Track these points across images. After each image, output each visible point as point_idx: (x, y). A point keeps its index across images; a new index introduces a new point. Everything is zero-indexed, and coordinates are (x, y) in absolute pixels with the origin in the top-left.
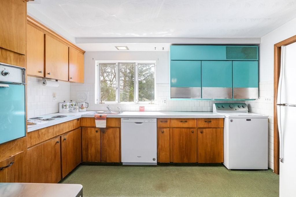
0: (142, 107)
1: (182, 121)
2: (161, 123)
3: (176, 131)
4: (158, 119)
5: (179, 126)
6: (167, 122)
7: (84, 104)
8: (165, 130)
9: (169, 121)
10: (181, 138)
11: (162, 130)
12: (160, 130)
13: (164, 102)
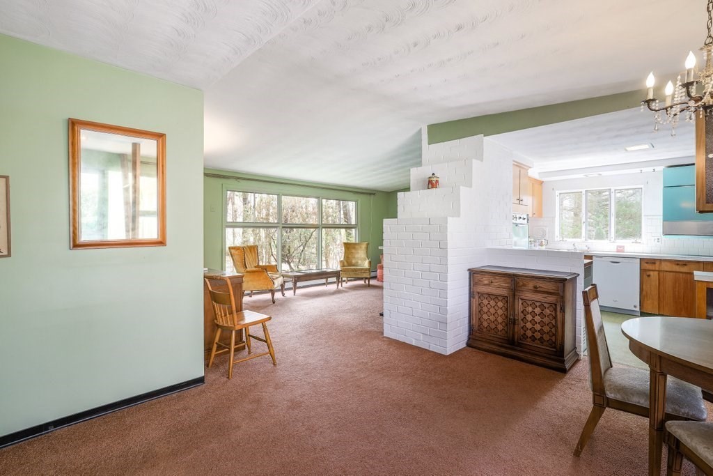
0: (620, 247)
1: (678, 264)
2: (646, 265)
3: (669, 277)
4: (642, 260)
5: (674, 270)
6: (655, 263)
7: (543, 241)
8: (651, 273)
9: (658, 263)
10: (677, 285)
11: (648, 273)
12: (644, 273)
13: (656, 240)
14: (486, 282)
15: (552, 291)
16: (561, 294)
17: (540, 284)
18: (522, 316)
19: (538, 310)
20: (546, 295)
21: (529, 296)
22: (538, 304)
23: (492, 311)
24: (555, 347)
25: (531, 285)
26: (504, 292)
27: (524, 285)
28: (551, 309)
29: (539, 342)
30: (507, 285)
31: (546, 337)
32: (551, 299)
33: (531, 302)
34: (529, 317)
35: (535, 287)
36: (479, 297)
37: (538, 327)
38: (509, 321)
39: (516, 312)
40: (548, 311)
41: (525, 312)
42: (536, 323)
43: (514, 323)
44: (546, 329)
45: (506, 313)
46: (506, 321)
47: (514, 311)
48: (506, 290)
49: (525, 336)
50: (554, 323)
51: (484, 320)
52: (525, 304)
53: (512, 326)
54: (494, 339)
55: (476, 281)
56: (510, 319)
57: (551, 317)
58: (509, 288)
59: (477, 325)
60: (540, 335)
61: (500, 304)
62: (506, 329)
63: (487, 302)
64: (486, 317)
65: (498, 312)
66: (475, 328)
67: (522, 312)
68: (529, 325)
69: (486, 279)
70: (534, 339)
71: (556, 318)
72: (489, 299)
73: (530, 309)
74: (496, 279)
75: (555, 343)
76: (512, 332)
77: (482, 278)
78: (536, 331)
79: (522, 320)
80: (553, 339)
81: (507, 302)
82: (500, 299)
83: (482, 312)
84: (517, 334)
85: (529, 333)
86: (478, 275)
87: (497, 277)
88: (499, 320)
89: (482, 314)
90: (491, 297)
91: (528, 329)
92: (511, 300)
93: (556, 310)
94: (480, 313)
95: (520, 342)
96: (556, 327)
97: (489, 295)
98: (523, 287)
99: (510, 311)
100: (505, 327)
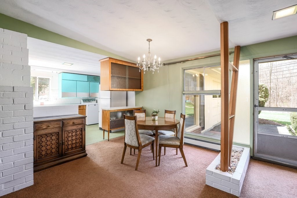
14: (44, 127)
15: (80, 123)
16: (84, 123)
17: (76, 121)
18: (66, 139)
19: (74, 134)
20: (77, 126)
21: (70, 128)
22: (74, 131)
23: (48, 143)
24: (82, 147)
25: (71, 123)
26: (56, 130)
27: (68, 123)
28: (80, 131)
29: (74, 148)
30: (58, 126)
31: (78, 145)
32: (80, 127)
33: (71, 131)
34: (70, 139)
35: (73, 123)
37: (74, 142)
38: (60, 144)
39: (64, 139)
40: (78, 133)
41: (68, 137)
42: (73, 140)
43: (63, 144)
44: (78, 141)
45: (57, 141)
46: (57, 146)
47: (62, 139)
48: (58, 128)
49: (68, 149)
50: (81, 137)
51: (43, 151)
52: (68, 133)
53: (61, 146)
54: (50, 159)
55: (37, 128)
56: (60, 143)
57: (80, 135)
58: (59, 127)
59: (37, 156)
60: (75, 145)
61: (54, 138)
62: (57, 150)
63: (45, 139)
64: (44, 148)
65: (52, 143)
66: (36, 159)
67: (66, 137)
68: (70, 143)
69: (44, 125)
70: (72, 148)
71: (82, 134)
72: (46, 137)
73: (70, 134)
74: (51, 124)
75: (82, 146)
76: (61, 150)
77: (42, 126)
78: (73, 144)
79: (66, 142)
80: (81, 144)
81: (58, 135)
82: (53, 135)
83: (41, 147)
84: (64, 150)
85: (70, 147)
86: (38, 124)
87: (52, 123)
88: (53, 146)
89: (40, 148)
90: (47, 135)
91: (69, 145)
92: (60, 133)
93: (82, 131)
94: (39, 148)
95: (66, 153)
96: (82, 138)
97: (46, 135)
98: (67, 125)
99: (60, 139)
100: (56, 149)
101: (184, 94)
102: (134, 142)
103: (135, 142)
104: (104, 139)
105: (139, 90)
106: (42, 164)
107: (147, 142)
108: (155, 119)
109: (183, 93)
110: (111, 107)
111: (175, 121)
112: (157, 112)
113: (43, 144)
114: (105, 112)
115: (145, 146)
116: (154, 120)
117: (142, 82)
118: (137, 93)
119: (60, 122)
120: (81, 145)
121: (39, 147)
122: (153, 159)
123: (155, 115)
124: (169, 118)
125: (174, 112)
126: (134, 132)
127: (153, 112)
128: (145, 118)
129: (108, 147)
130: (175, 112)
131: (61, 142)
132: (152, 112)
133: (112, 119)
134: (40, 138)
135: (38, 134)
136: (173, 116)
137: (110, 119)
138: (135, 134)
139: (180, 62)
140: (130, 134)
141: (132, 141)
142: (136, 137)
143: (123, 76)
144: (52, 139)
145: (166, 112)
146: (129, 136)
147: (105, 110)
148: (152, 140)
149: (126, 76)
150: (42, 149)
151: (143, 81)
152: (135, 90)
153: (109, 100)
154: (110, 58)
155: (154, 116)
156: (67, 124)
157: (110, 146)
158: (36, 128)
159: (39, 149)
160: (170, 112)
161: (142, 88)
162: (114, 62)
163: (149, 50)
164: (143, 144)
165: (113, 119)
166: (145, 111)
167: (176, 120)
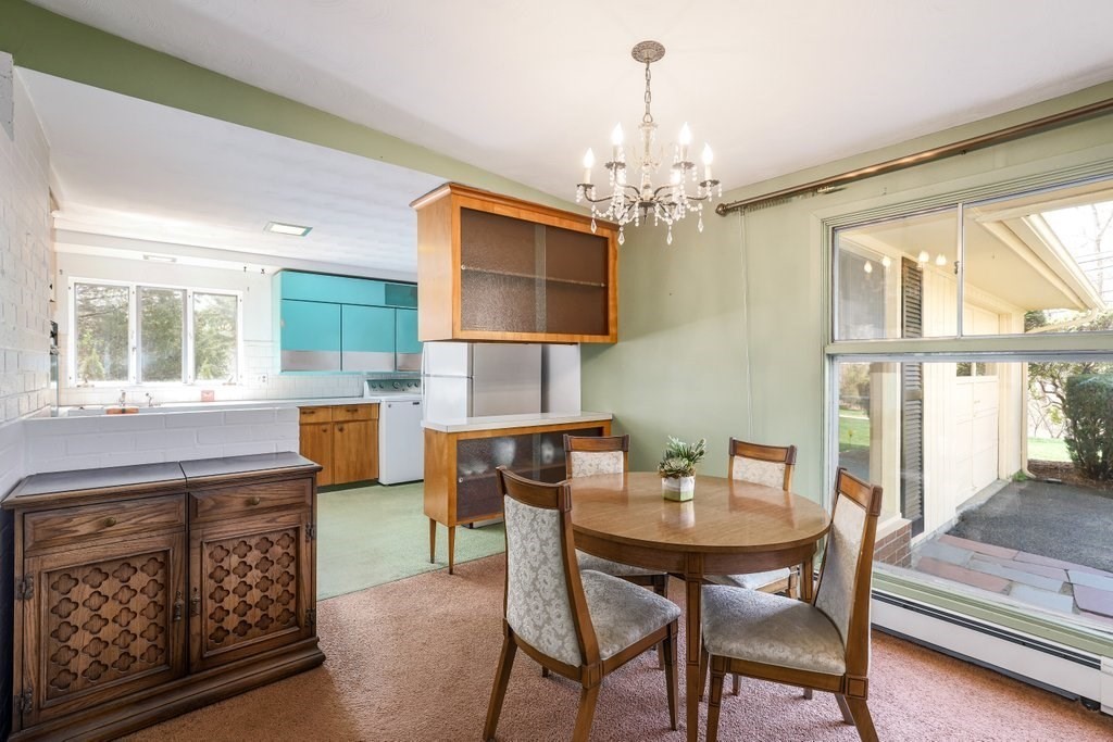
0: (207, 393)
13: (262, 379)
14: (84, 529)
15: (289, 501)
16: (309, 502)
17: (262, 494)
18: (210, 585)
19: (253, 557)
20: (274, 515)
21: (230, 529)
22: (252, 542)
23: (108, 610)
24: (297, 624)
25: (237, 502)
26: (157, 542)
27: (218, 505)
28: (286, 541)
29: (257, 630)
30: (163, 518)
31: (273, 611)
32: (286, 520)
33: (236, 543)
34: (232, 582)
35: (250, 502)
36: (53, 587)
37: (255, 596)
38: (175, 612)
39: (195, 582)
40: (278, 550)
41: (219, 574)
42: (251, 587)
43: (189, 613)
44: (275, 591)
45: (159, 598)
46: (159, 621)
47: (188, 584)
48: (162, 532)
49: (220, 634)
50: (292, 570)
51: (76, 652)
52: (219, 553)
53: (183, 623)
54: (117, 693)
55: (40, 536)
56: (175, 608)
57: (285, 560)
58: (170, 525)
59: (44, 682)
60: (259, 613)
61: (139, 580)
62: (160, 643)
63: (88, 590)
64: (81, 640)
65: (133, 606)
66: (35, 700)
67: (211, 576)
68: (231, 602)
69: (84, 519)
70: (244, 629)
71: (296, 559)
72: (98, 578)
73: (234, 560)
74: (124, 510)
75: (296, 614)
76: (181, 641)
77: (70, 520)
78: (250, 607)
79: (211, 597)
80: (292, 607)
81: (164, 565)
82: (138, 565)
83: (65, 631)
84: (198, 639)
85: (232, 622)
86: (49, 515)
87: (127, 505)
88: (137, 626)
89: (63, 637)
90: (105, 569)
91: (228, 612)
92: (177, 556)
93: (296, 541)
94: (57, 637)
95: (206, 655)
96: (297, 577)
97: (96, 567)
98: (215, 511)
99: (177, 586)
100: (156, 637)
101: (832, 357)
102: (552, 639)
103: (557, 636)
104: (432, 561)
105: (599, 339)
106: (68, 726)
107: (635, 635)
108: (679, 493)
109: (830, 349)
110: (471, 414)
111: (788, 503)
112: (690, 457)
113: (80, 616)
114: (435, 441)
115: (619, 661)
116: (673, 499)
117: (611, 303)
118: (588, 353)
119: (175, 499)
120: (292, 609)
121: (55, 634)
122: (668, 724)
123: (678, 471)
124: (754, 485)
125: (782, 456)
126: (551, 580)
127: (670, 456)
128: (625, 483)
129: (442, 610)
130: (788, 456)
131: (181, 602)
132: (661, 457)
133: (468, 472)
134: (63, 588)
135: (50, 565)
136: (781, 475)
137: (460, 474)
138: (562, 591)
139: (813, 189)
140: (533, 584)
141: (541, 628)
142: (564, 611)
143: (517, 274)
144: (128, 587)
145: (737, 448)
146: (528, 595)
147: (437, 432)
148: (664, 620)
149: (534, 273)
150: (69, 643)
151: (615, 299)
152: (577, 338)
153: (464, 384)
154: (454, 187)
155: (676, 474)
156: (214, 507)
157: (450, 607)
158: (34, 534)
159: (55, 645)
160: (762, 452)
161: (612, 330)
162: (476, 205)
163: (648, 108)
164: (607, 654)
165: (474, 474)
166: (623, 444)
167: (797, 497)
